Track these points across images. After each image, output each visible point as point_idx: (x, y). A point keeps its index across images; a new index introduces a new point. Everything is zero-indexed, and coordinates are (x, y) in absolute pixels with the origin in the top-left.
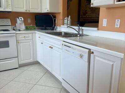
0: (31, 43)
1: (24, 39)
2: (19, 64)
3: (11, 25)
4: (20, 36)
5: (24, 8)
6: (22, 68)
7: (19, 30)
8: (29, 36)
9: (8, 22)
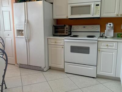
0: (114, 53)
1: (106, 47)
2: (97, 74)
3: (100, 31)
4: (102, 44)
5: (115, 13)
6: (99, 80)
7: (106, 37)
8: (113, 45)
9: (97, 28)
